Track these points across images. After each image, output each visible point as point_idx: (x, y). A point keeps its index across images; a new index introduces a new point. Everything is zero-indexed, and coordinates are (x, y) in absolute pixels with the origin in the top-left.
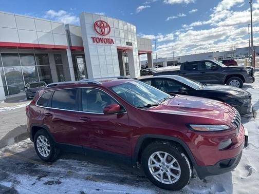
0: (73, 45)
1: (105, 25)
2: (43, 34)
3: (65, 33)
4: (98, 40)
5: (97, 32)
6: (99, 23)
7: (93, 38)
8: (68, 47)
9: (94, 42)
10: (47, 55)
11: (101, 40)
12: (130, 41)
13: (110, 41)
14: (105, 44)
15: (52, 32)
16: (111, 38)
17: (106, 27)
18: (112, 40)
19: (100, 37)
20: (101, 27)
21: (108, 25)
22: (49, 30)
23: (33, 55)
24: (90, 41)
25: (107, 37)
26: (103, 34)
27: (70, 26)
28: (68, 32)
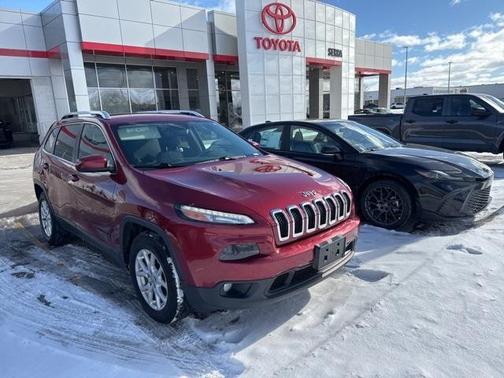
0: (218, 53)
1: (286, 12)
2: (165, 29)
3: (206, 28)
4: (267, 44)
5: (267, 27)
6: (272, 9)
7: (257, 39)
8: (210, 57)
9: (258, 47)
10: (174, 70)
11: (273, 44)
12: (338, 47)
13: (293, 47)
14: (281, 52)
15: (181, 27)
16: (294, 39)
17: (288, 16)
18: (297, 44)
19: (272, 37)
20: (275, 17)
21: (291, 14)
22: (176, 22)
23: (148, 68)
24: (250, 45)
25: (285, 38)
26: (279, 31)
27: (215, 15)
28: (212, 25)
